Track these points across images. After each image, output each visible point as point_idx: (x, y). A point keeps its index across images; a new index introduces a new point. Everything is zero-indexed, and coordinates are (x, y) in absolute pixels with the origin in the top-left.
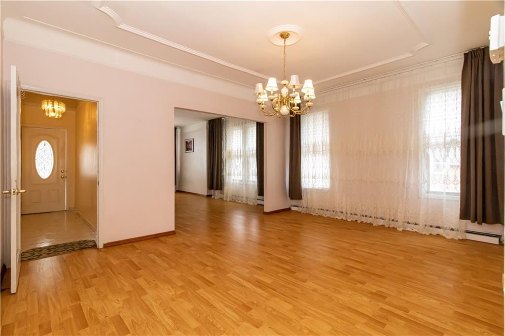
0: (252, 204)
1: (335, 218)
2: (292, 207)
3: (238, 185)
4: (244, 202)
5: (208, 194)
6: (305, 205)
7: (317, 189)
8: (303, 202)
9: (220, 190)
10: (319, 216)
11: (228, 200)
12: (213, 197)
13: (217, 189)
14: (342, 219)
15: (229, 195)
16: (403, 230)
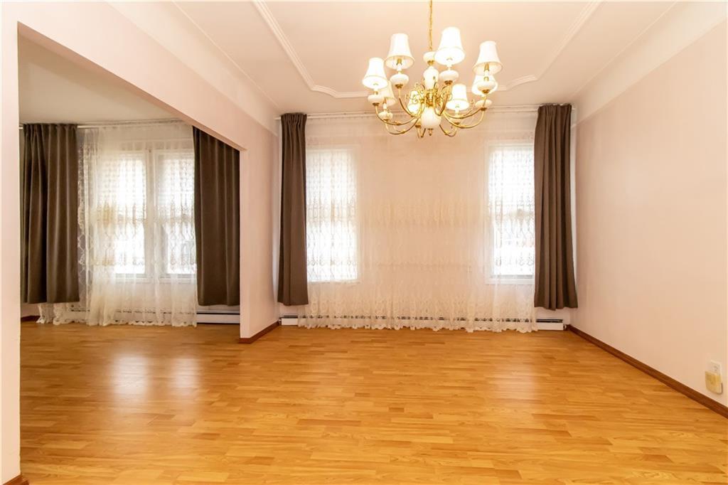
0: (182, 324)
1: (373, 328)
2: (283, 320)
3: (134, 285)
4: (160, 324)
5: (26, 315)
6: (314, 314)
7: (337, 284)
8: (311, 309)
9: (70, 301)
10: (343, 328)
11: (105, 325)
12: (41, 321)
13: (60, 298)
14: (385, 328)
15: (105, 313)
16: (474, 331)
